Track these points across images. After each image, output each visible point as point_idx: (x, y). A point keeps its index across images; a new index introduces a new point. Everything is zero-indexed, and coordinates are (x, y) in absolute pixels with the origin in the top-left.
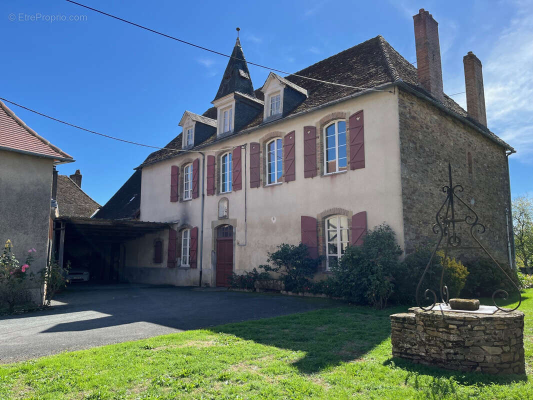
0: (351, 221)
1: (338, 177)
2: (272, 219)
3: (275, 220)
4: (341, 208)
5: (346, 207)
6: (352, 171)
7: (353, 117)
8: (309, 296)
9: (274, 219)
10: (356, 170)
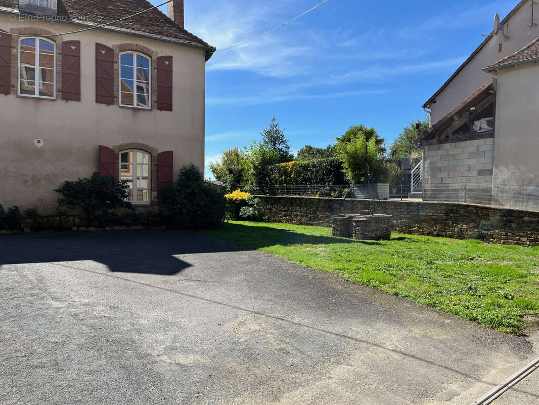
0: (156, 158)
1: (141, 112)
2: (36, 141)
3: (42, 143)
4: (145, 144)
5: (151, 144)
6: (159, 111)
7: (161, 59)
8: (121, 229)
9: (39, 142)
10: (162, 111)
